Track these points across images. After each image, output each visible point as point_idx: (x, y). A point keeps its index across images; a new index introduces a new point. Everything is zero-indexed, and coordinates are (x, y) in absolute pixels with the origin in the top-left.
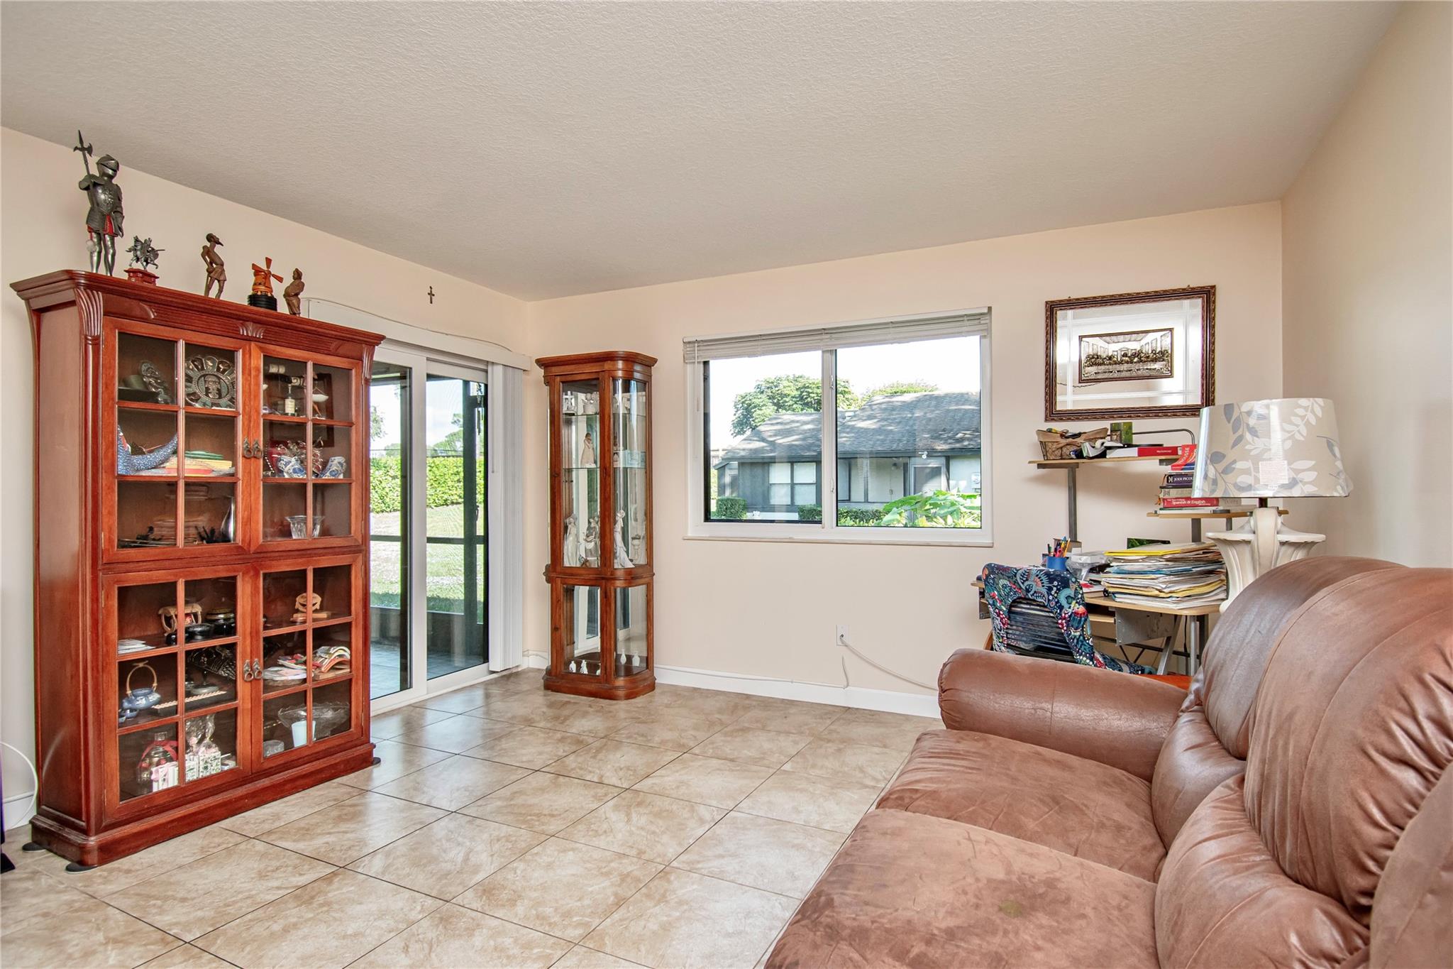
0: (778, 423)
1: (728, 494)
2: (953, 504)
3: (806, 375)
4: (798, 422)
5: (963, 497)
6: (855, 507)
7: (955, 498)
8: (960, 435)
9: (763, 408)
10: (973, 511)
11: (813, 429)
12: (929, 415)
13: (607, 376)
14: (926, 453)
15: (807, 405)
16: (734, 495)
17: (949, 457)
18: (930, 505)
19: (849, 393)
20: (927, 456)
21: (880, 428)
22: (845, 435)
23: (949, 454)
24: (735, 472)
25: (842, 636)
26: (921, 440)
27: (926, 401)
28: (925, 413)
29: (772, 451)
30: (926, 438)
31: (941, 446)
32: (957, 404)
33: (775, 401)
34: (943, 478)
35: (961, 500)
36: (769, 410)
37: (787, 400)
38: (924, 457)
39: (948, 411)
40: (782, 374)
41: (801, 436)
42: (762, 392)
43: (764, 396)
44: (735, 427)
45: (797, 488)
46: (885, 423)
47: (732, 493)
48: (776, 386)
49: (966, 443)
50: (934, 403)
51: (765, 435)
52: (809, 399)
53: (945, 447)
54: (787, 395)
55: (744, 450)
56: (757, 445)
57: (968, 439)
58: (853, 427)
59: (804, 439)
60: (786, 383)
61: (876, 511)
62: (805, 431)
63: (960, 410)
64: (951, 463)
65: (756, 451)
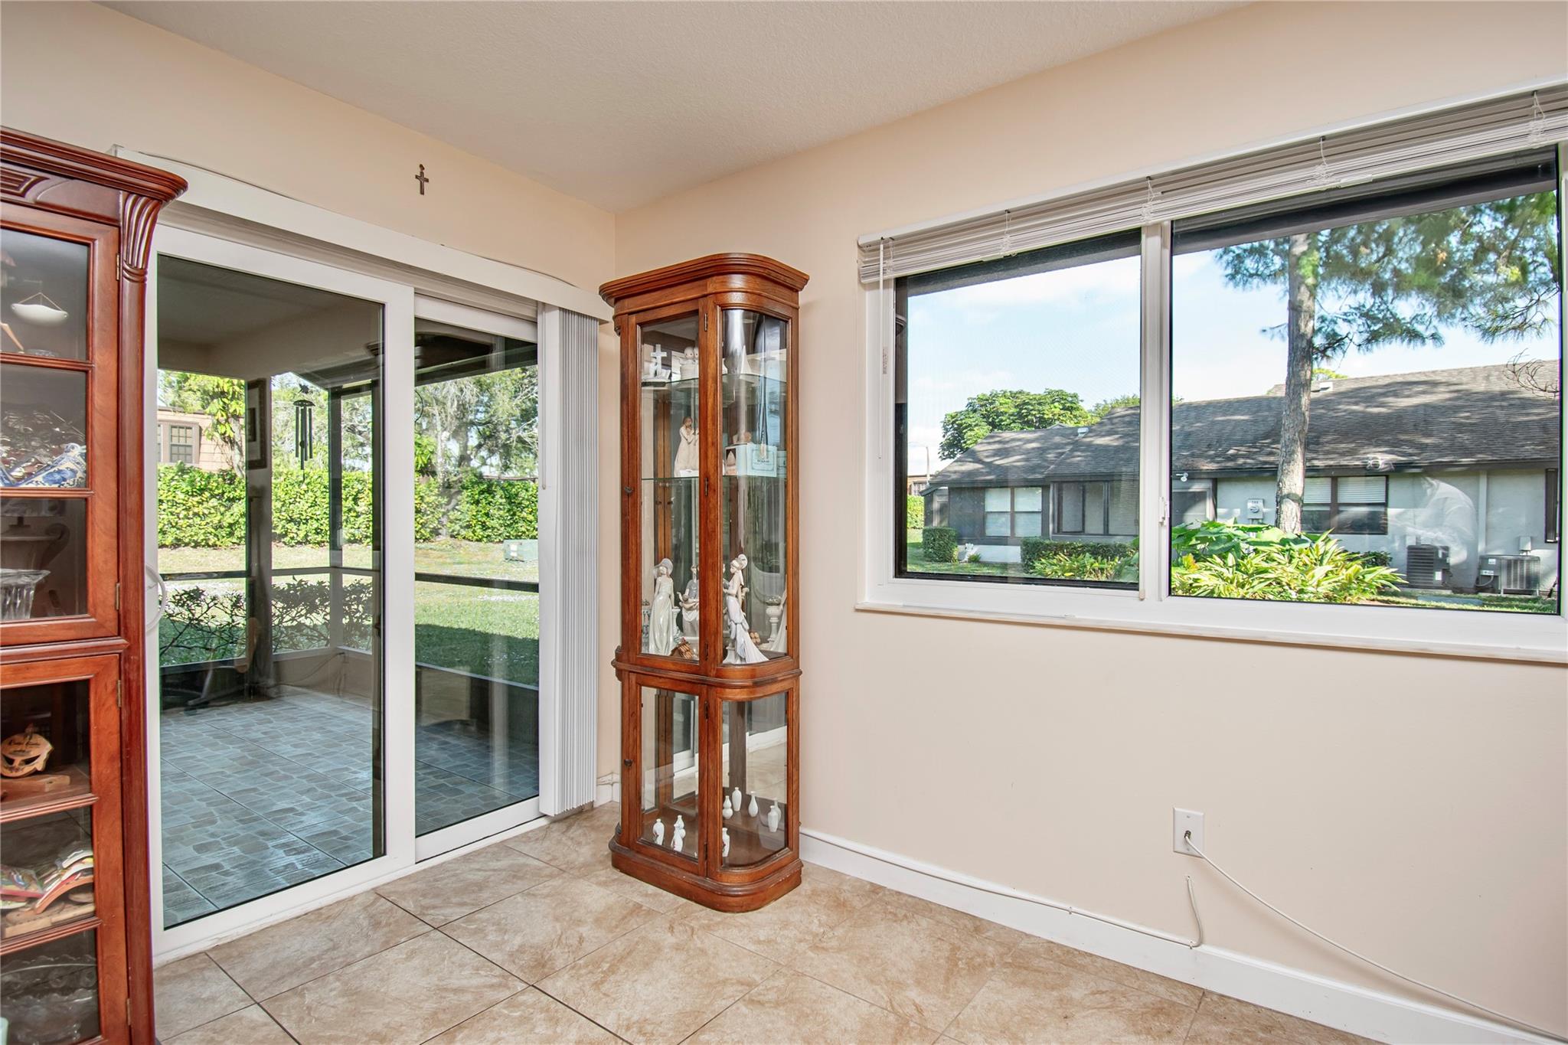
0: (995, 442)
1: (935, 523)
2: (1230, 538)
3: (1026, 390)
4: (1019, 440)
5: (1244, 530)
6: (1093, 541)
7: (1232, 531)
8: (1231, 452)
9: (975, 429)
10: (1260, 548)
11: (1038, 448)
12: (1187, 429)
13: (711, 305)
14: (1186, 474)
15: (1029, 423)
16: (943, 525)
17: (1217, 479)
18: (1197, 539)
19: (1077, 409)
20: (1188, 478)
21: (1123, 446)
22: (1079, 453)
23: (1218, 476)
24: (944, 499)
25: (1188, 833)
26: (1178, 459)
27: (1182, 412)
28: (1183, 426)
29: (989, 474)
30: (1186, 456)
31: (1208, 466)
32: (1225, 415)
33: (990, 420)
34: (1209, 504)
35: (1240, 533)
36: (984, 430)
37: (1004, 418)
38: (1184, 479)
39: (1214, 423)
40: (998, 389)
41: (1023, 456)
42: (975, 411)
43: (977, 415)
44: (944, 450)
45: (1017, 515)
46: (1130, 439)
47: (941, 522)
48: (991, 404)
49: (1241, 461)
50: (1193, 414)
51: (981, 456)
52: (1030, 417)
53: (1213, 466)
54: (1003, 413)
55: (955, 472)
56: (970, 466)
57: (1243, 456)
58: (1089, 445)
59: (1027, 460)
60: (1002, 400)
61: (1120, 546)
62: (1028, 452)
63: (1229, 421)
64: (1219, 487)
65: (970, 473)
